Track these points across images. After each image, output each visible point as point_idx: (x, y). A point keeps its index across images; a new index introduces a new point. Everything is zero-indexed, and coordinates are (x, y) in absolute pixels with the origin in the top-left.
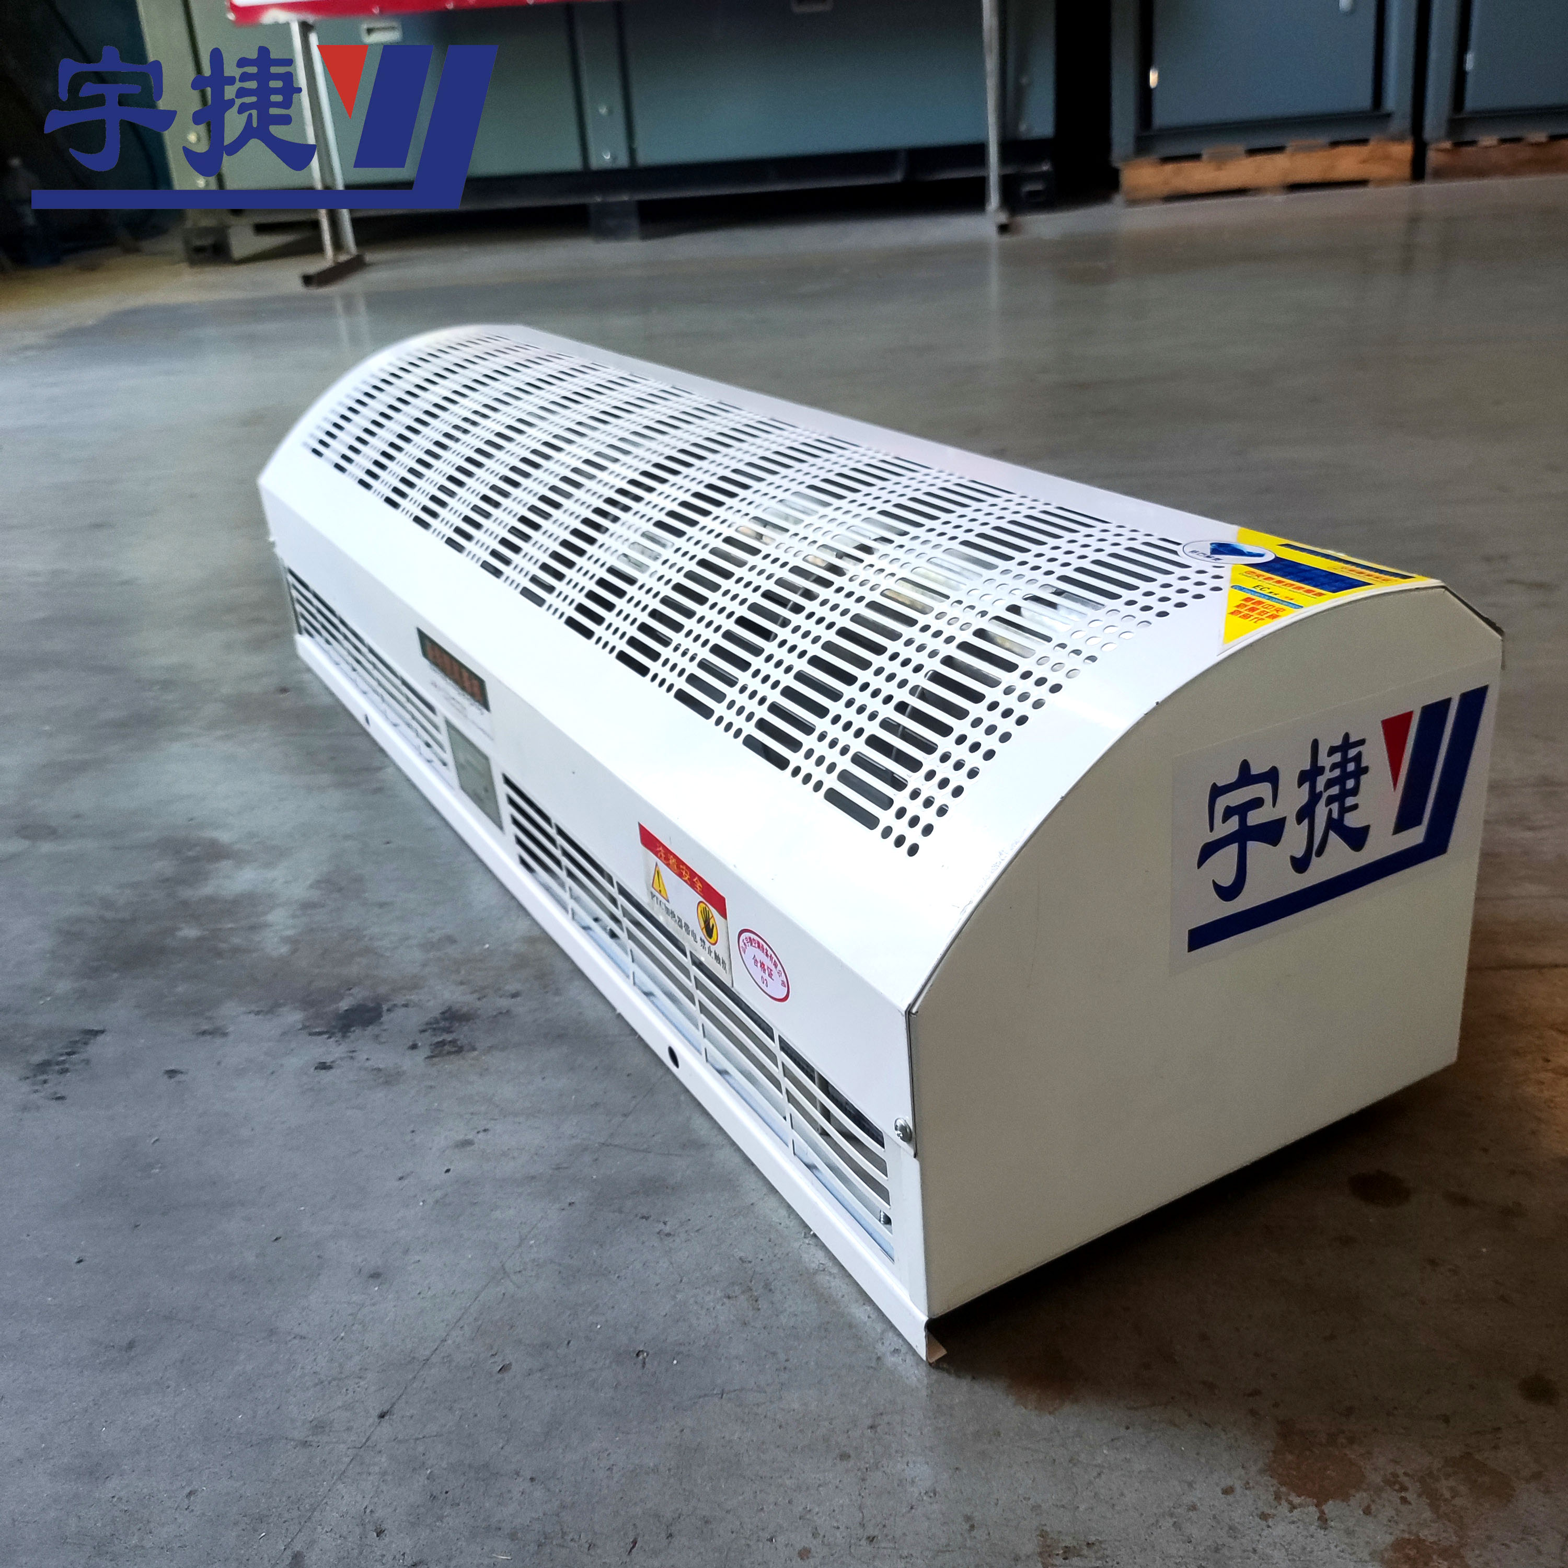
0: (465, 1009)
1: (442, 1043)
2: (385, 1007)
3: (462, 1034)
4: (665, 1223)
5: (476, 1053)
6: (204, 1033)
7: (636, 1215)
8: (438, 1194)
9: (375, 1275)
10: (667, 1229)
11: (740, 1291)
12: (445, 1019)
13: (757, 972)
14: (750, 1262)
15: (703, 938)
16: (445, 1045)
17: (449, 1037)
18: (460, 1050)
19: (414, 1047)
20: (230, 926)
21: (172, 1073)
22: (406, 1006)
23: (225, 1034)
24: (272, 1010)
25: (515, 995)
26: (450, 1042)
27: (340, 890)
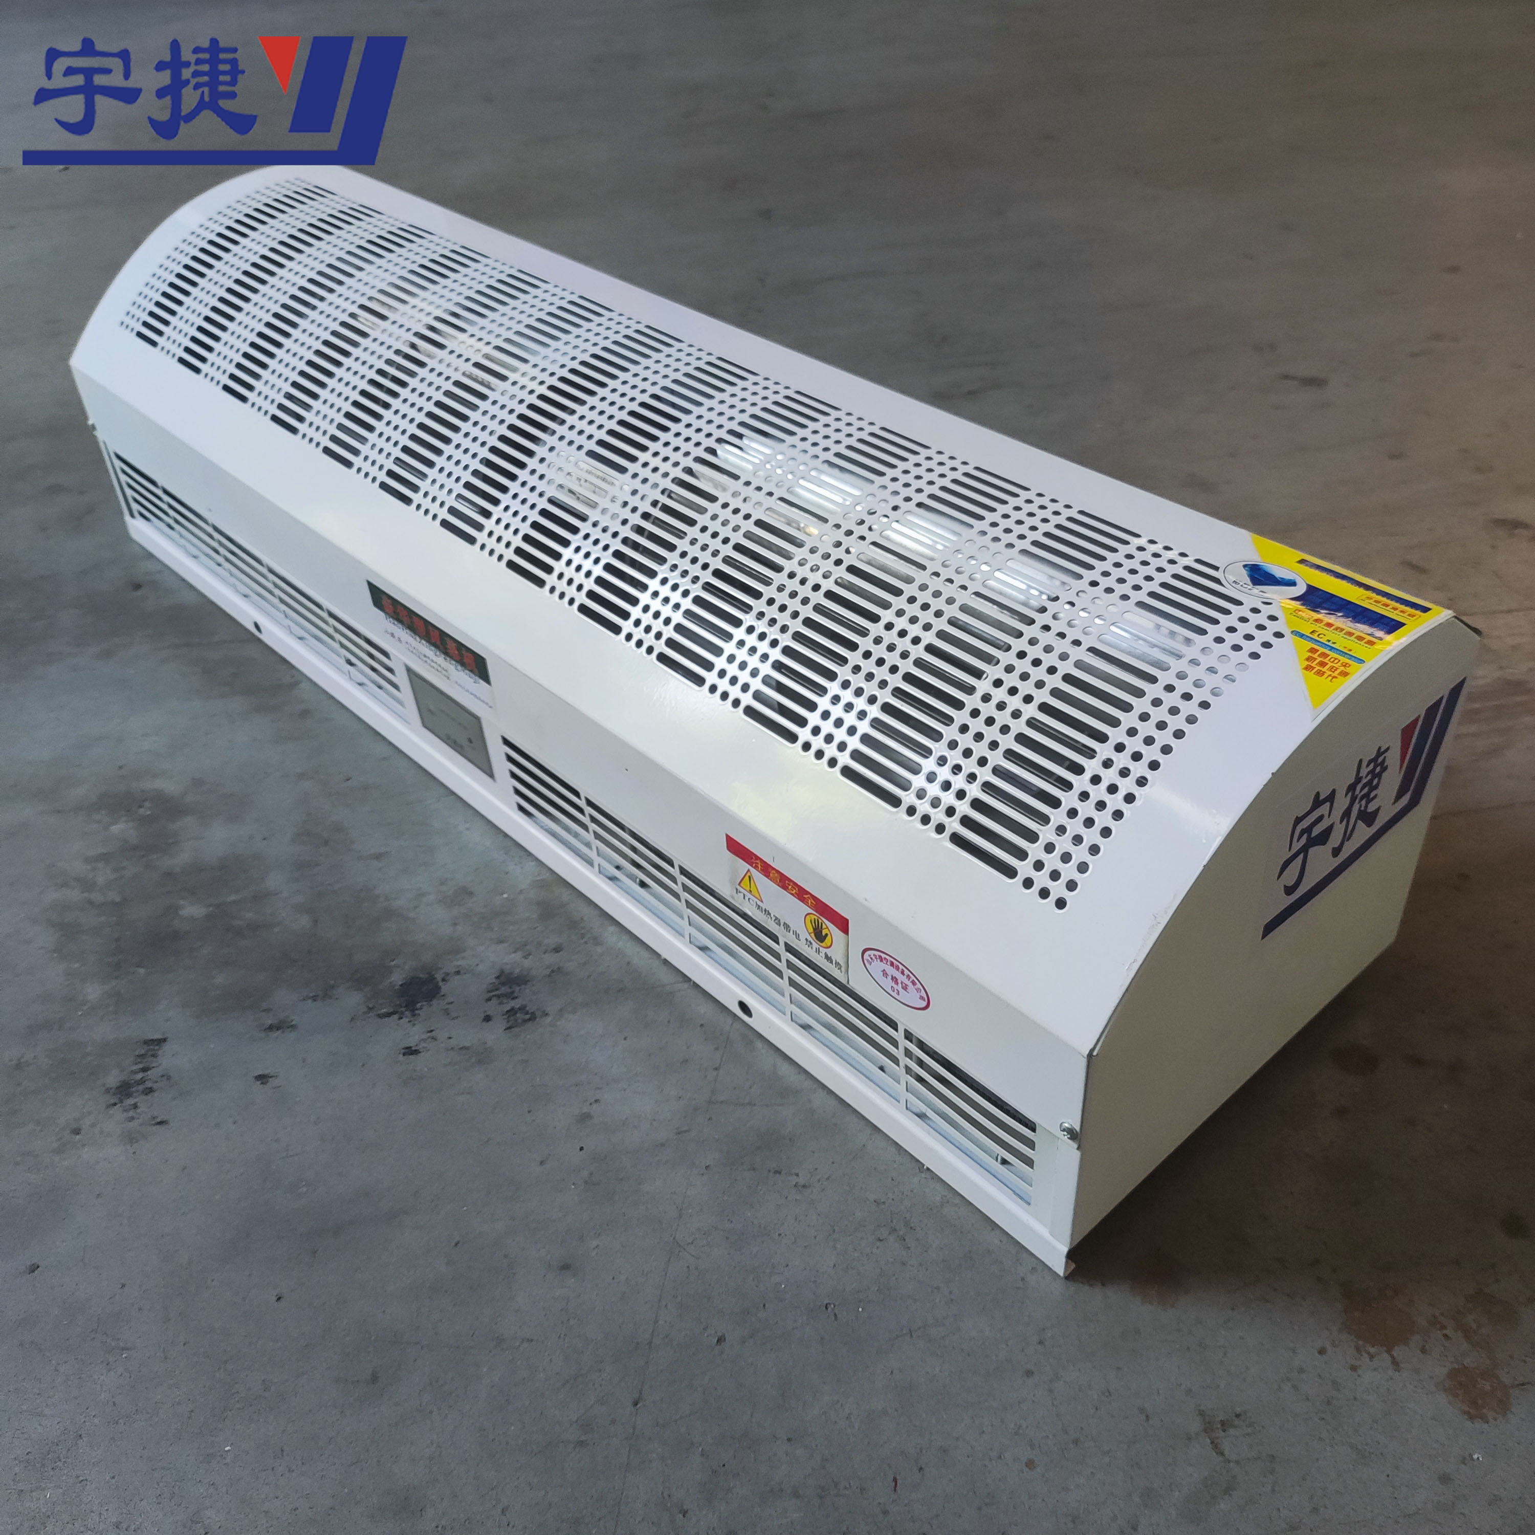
0: (517, 971)
1: (512, 1012)
2: (439, 977)
3: (526, 997)
4: (797, 1175)
5: (549, 1020)
6: (271, 1028)
7: (769, 1171)
8: (585, 1173)
10: (801, 1181)
11: (887, 1233)
12: (503, 984)
13: (888, 983)
14: (884, 1203)
15: (809, 939)
16: (516, 1013)
17: (516, 1004)
18: (533, 1018)
19: (487, 1019)
20: (233, 897)
21: (263, 1078)
22: (458, 973)
23: (293, 1027)
24: (326, 994)
25: (557, 950)
26: (520, 1009)
27: (326, 843)
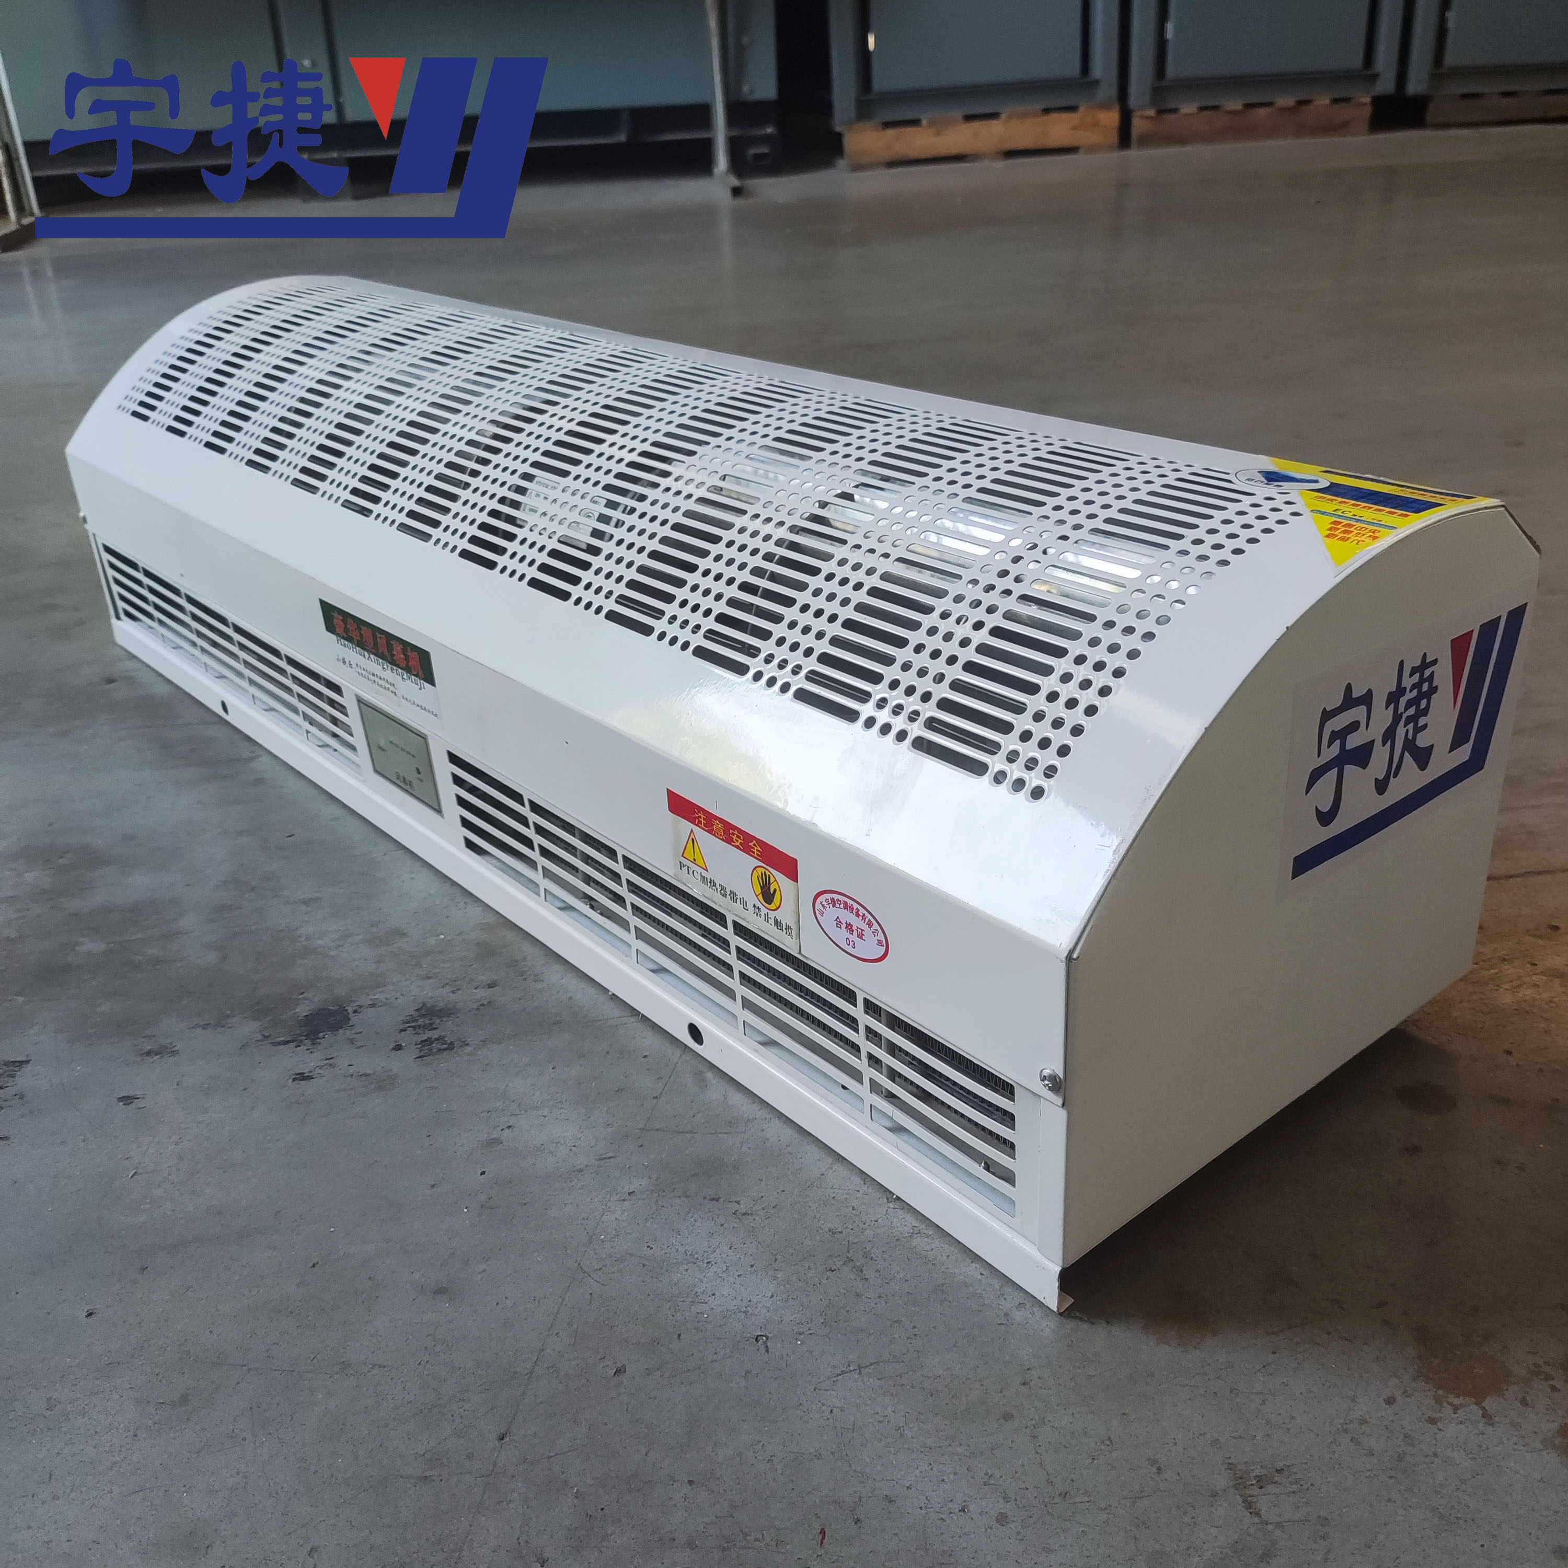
0: (441, 1004)
1: (429, 1041)
2: (350, 1010)
3: (447, 1029)
4: (738, 1203)
5: (469, 1049)
6: (149, 1053)
7: (705, 1198)
8: (482, 1198)
9: (441, 1291)
10: (743, 1208)
11: (841, 1263)
12: (423, 1016)
13: (841, 935)
14: (841, 1232)
15: (758, 904)
16: (431, 1043)
17: (433, 1034)
18: (451, 1047)
19: (398, 1048)
20: (139, 936)
21: (127, 1100)
22: (373, 1005)
23: (174, 1053)
24: (221, 1022)
25: (491, 986)
26: (437, 1039)
27: (253, 889)
